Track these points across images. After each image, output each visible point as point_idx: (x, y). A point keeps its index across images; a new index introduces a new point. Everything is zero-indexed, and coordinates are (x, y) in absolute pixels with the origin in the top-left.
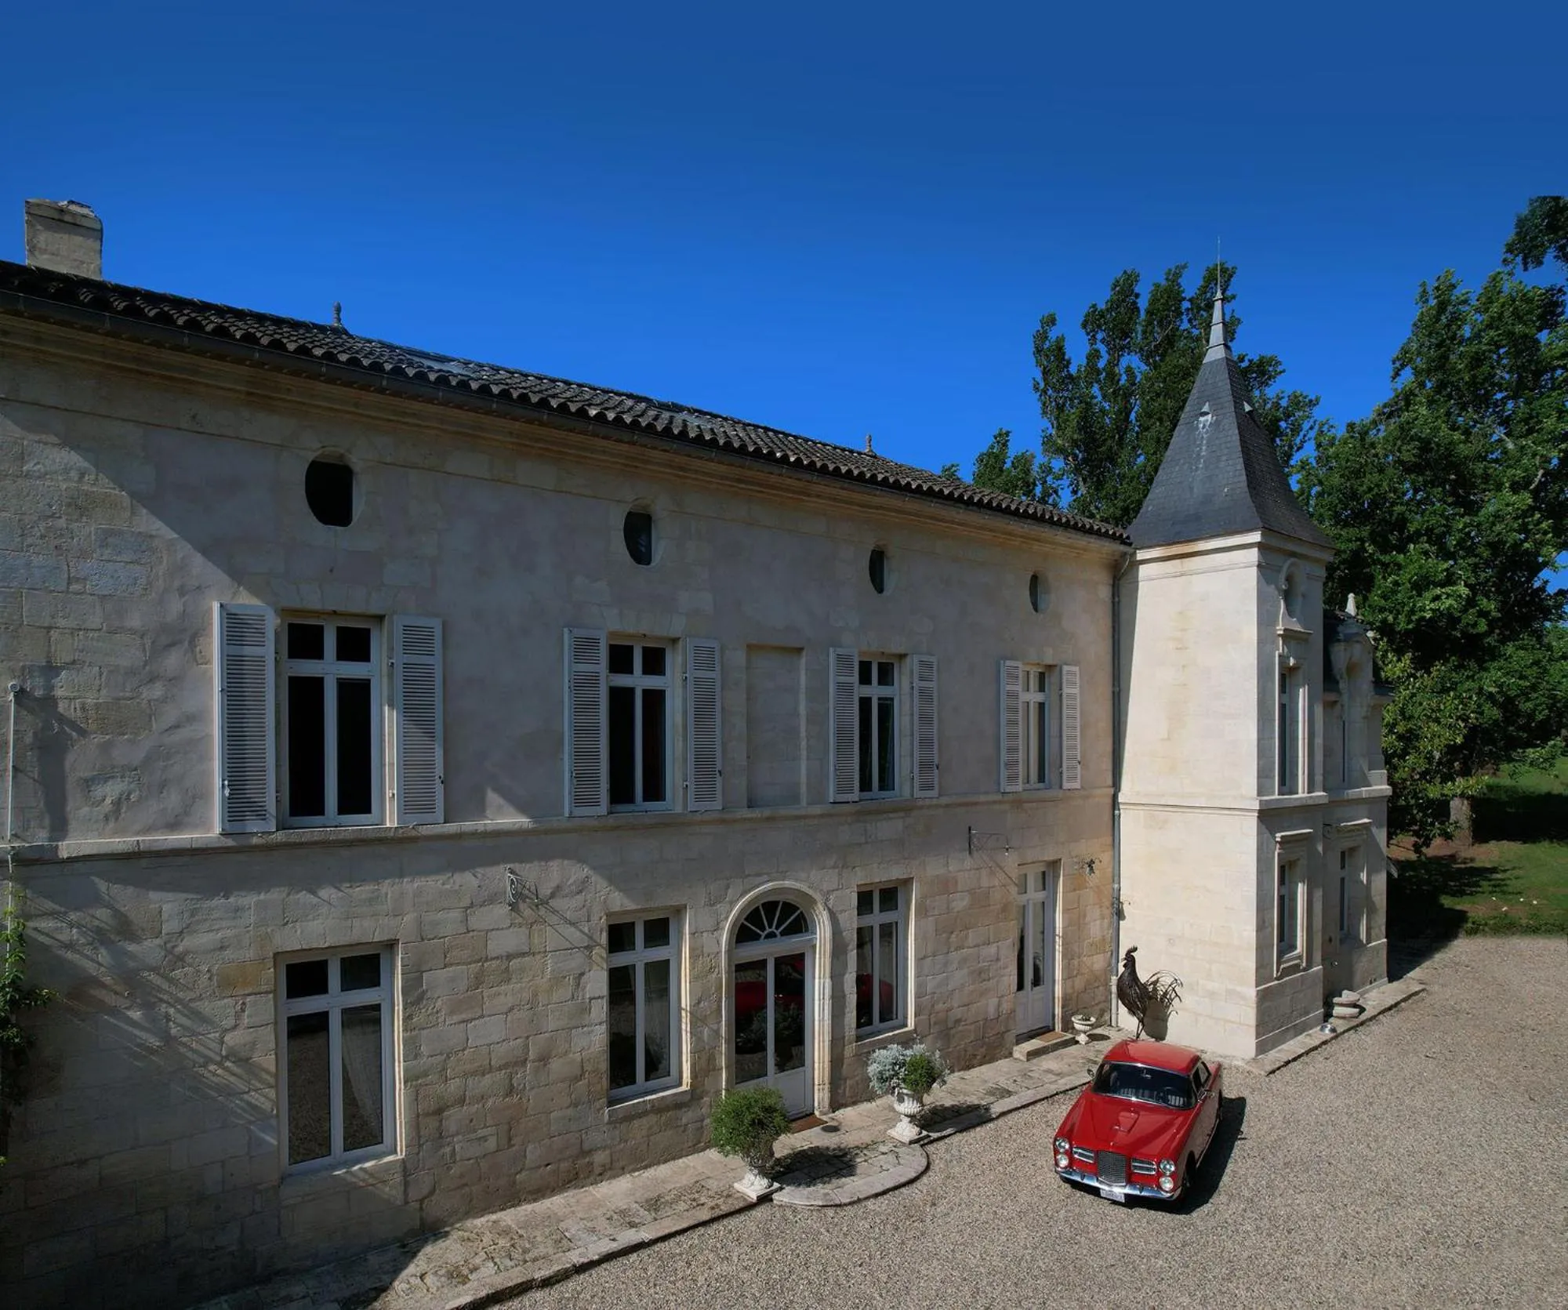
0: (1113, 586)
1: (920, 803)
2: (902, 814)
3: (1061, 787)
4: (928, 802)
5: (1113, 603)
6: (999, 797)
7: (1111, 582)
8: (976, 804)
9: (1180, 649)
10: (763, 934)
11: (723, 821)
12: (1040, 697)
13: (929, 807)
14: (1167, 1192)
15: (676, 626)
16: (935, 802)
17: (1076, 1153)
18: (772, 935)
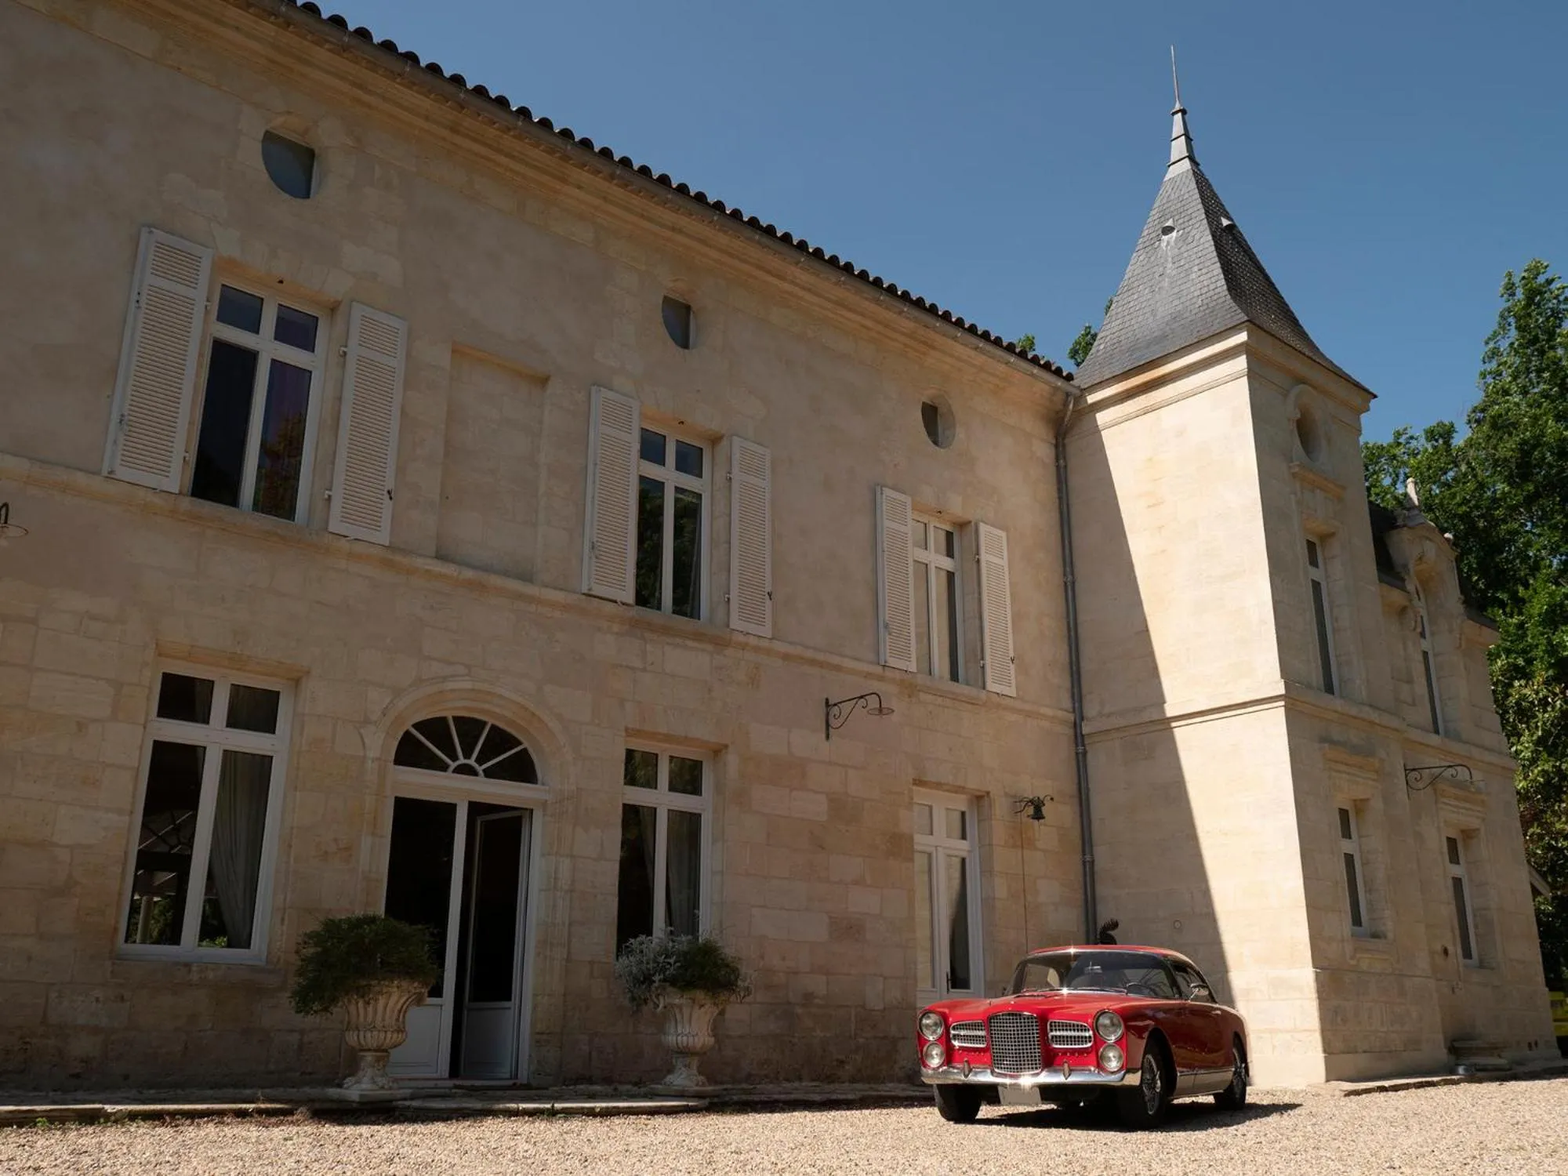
0: (1056, 446)
1: (741, 638)
2: (710, 647)
3: (984, 688)
4: (753, 641)
5: (1058, 467)
6: (878, 670)
7: (1054, 442)
8: (838, 668)
9: (1154, 505)
10: (453, 765)
11: (388, 564)
12: (947, 564)
13: (757, 649)
14: (1113, 1073)
15: (336, 285)
16: (765, 644)
17: (956, 1037)
18: (471, 771)
